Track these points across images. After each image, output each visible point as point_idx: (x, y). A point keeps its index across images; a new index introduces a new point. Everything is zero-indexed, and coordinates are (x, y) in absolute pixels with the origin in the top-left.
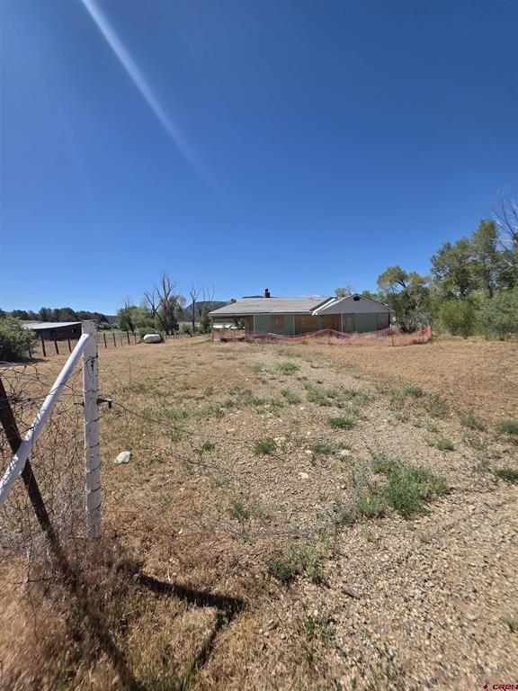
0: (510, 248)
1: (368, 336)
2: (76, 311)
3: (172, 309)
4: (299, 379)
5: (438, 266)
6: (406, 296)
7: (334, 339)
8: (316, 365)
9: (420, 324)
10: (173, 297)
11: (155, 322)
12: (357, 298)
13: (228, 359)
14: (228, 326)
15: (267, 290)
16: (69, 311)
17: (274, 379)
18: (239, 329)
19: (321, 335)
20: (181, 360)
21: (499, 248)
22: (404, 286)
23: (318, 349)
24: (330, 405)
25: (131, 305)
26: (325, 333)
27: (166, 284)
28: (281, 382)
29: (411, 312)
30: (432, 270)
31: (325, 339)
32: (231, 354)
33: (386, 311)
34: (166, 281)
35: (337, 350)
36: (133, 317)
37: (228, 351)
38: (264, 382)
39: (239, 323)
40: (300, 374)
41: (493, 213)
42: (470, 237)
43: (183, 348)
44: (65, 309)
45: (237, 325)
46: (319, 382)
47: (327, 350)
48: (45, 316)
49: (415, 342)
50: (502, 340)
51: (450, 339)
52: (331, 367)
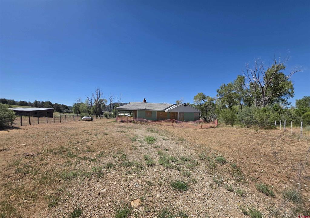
0: (249, 88)
1: (190, 123)
2: (53, 103)
3: (100, 105)
4: (156, 147)
5: (220, 94)
6: (206, 106)
7: (174, 124)
8: (165, 138)
9: (213, 119)
10: (101, 99)
11: (92, 111)
12: (185, 105)
13: (121, 132)
14: (126, 114)
15: (145, 99)
16: (50, 103)
17: (142, 146)
18: (131, 116)
19: (169, 121)
20: (96, 131)
21: (245, 88)
22: (205, 101)
23: (167, 128)
24: (173, 168)
25: (80, 102)
26: (171, 120)
27: (98, 93)
28: (146, 149)
29: (208, 113)
30: (217, 95)
31: (170, 123)
32: (123, 129)
33: (198, 112)
34: (98, 92)
35: (176, 129)
36: (80, 108)
37: (123, 127)
38: (135, 149)
39: (132, 113)
40: (157, 144)
41: (243, 73)
42: (233, 82)
43: (101, 125)
44: (47, 102)
45: (131, 114)
46: (167, 150)
47: (171, 129)
48: (36, 104)
49: (211, 127)
50: (248, 128)
51: (226, 126)
52: (173, 140)
